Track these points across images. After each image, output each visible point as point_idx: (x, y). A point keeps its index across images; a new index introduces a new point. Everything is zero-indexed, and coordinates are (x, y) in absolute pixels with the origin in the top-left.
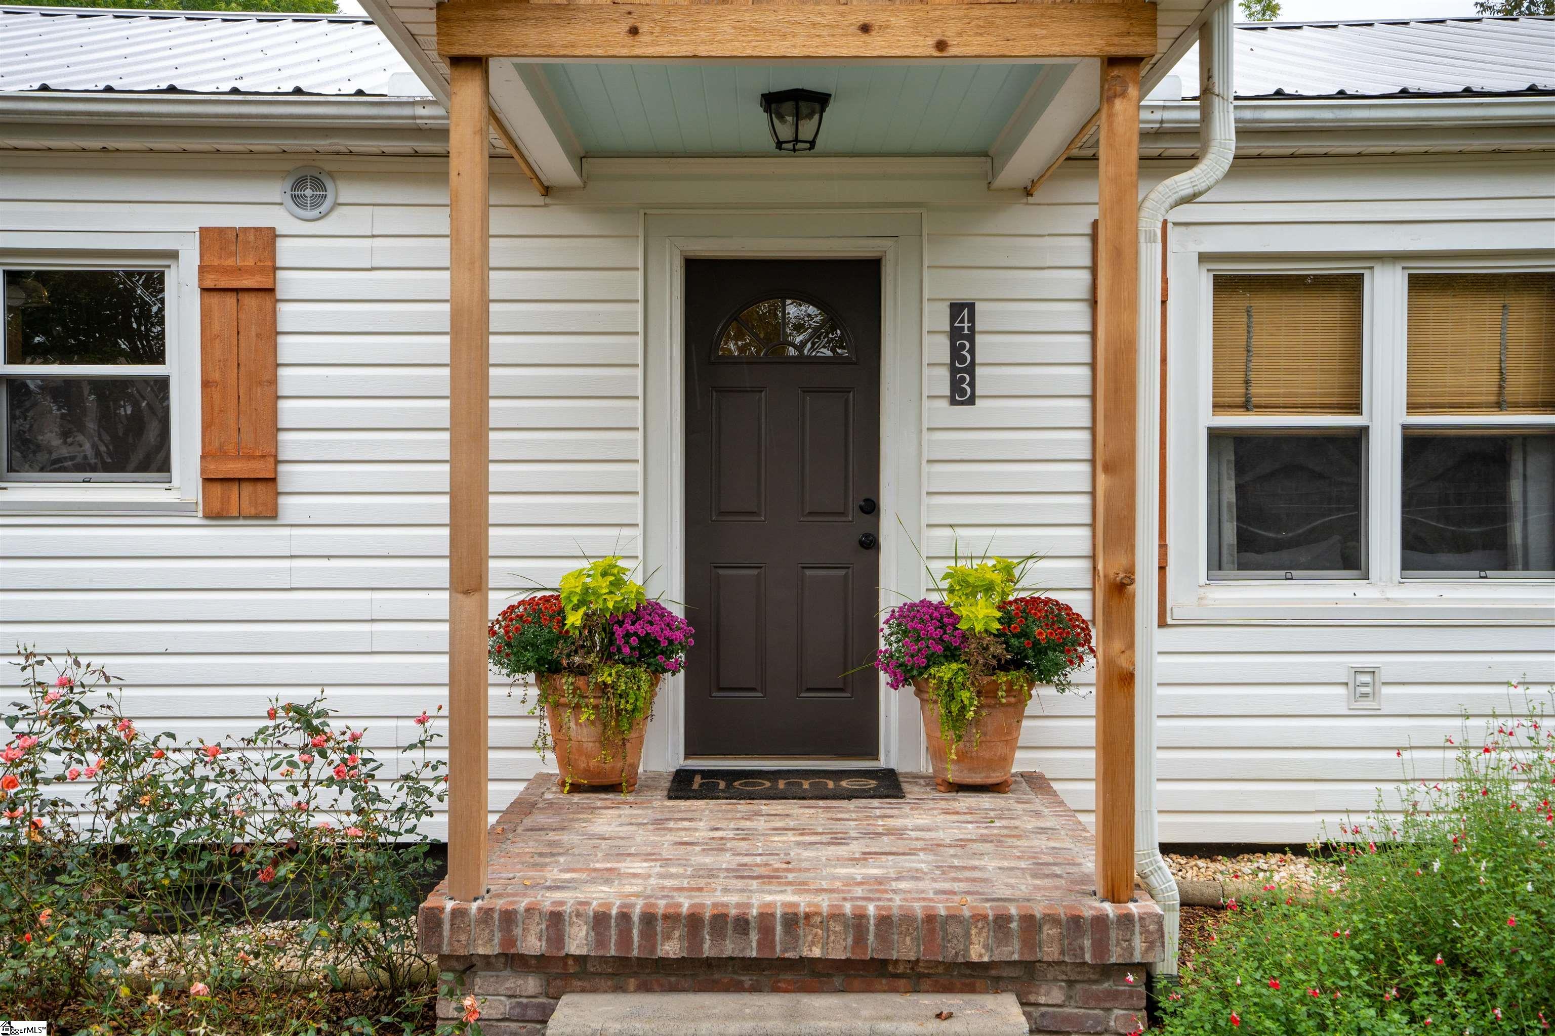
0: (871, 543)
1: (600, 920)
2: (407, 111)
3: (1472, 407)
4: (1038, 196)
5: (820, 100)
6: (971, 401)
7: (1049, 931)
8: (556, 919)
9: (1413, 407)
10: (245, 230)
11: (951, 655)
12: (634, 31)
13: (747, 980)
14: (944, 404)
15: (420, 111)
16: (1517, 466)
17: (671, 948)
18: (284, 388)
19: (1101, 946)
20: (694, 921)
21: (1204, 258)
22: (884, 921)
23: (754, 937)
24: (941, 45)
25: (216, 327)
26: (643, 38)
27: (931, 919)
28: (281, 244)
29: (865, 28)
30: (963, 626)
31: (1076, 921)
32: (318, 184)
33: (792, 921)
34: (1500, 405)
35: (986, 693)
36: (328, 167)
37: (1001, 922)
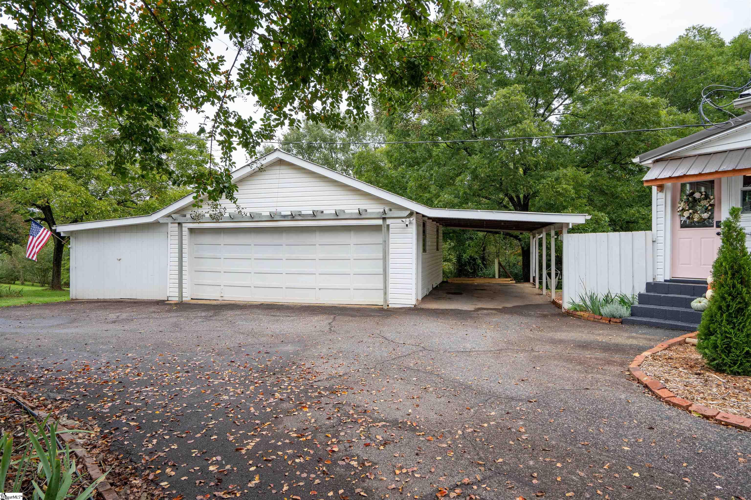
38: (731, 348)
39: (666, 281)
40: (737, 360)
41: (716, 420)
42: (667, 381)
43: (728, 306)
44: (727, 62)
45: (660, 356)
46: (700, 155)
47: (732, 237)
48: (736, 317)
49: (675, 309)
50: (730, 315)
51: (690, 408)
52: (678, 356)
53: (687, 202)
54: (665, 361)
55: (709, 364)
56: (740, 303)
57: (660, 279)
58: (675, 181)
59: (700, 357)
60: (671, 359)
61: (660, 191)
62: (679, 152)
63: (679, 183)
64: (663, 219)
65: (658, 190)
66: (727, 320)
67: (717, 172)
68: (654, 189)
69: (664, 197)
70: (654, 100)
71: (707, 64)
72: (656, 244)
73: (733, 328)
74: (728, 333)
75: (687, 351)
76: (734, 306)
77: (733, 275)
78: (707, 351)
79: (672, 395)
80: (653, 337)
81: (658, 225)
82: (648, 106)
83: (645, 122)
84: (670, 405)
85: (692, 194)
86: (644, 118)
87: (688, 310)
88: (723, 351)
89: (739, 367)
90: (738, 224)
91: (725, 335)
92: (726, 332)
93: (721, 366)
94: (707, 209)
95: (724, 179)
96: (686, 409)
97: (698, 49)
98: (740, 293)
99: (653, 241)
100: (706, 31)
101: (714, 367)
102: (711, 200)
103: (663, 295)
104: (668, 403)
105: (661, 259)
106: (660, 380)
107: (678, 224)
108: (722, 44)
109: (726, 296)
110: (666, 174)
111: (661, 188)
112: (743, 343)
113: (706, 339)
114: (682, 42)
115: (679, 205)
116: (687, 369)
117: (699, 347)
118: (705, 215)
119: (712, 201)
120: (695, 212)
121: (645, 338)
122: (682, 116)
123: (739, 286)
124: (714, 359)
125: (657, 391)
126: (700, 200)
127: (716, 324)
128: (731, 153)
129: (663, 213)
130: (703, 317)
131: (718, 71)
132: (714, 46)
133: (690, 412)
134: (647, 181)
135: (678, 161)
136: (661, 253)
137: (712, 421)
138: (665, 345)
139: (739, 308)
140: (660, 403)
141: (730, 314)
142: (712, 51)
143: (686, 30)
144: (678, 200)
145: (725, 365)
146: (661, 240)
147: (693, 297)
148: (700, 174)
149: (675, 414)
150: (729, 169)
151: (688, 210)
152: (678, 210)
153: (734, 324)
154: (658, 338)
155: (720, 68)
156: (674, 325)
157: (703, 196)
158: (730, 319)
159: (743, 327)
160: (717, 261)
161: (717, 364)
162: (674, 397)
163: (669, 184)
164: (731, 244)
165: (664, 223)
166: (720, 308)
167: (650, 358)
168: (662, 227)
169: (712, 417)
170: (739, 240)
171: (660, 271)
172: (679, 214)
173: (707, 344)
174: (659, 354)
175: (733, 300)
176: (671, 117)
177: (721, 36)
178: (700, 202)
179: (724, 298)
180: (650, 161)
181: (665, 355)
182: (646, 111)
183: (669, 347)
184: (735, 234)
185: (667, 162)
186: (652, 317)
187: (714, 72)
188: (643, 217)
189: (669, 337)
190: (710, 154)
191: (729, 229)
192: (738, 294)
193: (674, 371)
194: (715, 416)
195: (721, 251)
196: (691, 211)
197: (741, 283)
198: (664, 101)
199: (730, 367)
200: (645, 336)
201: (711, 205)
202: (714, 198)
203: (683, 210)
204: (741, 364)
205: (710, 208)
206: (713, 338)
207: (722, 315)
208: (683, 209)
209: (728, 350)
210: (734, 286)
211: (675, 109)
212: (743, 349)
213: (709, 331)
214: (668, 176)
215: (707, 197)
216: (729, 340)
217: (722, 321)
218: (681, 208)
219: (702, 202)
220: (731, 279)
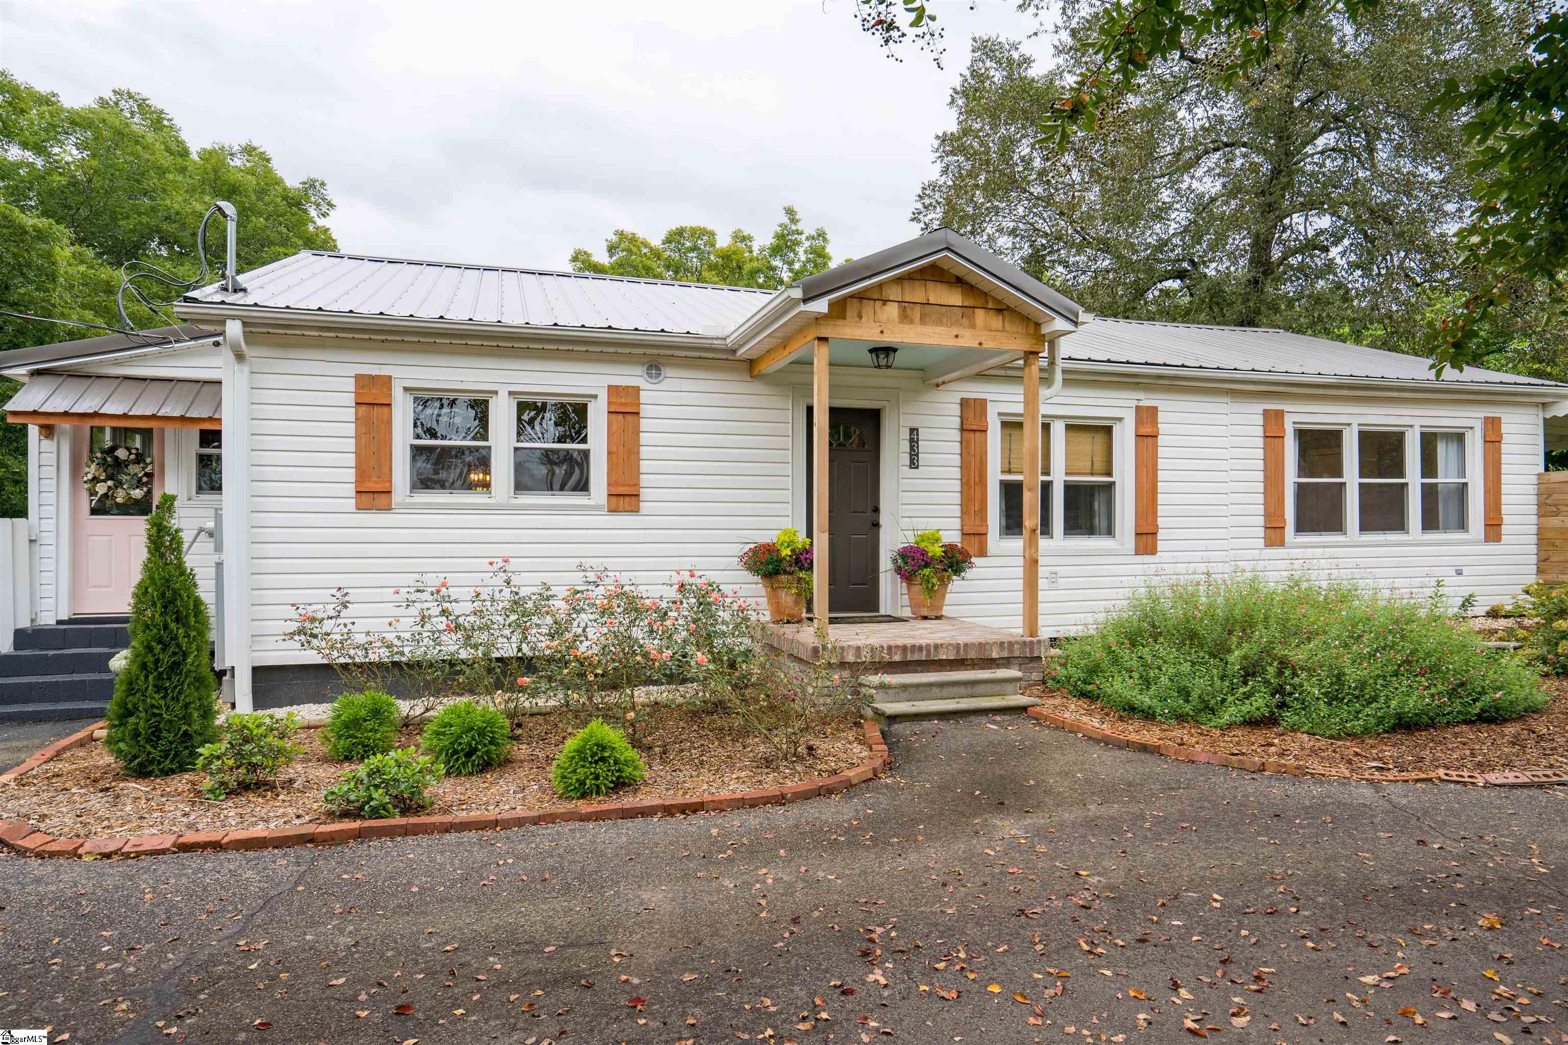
0: (876, 525)
1: (873, 649)
2: (710, 341)
3: (1084, 474)
4: (941, 388)
5: (895, 350)
6: (917, 467)
7: (1016, 646)
8: (858, 649)
9: (1067, 474)
10: (627, 387)
11: (927, 565)
12: (882, 332)
13: (919, 669)
14: (907, 468)
15: (715, 342)
16: (1097, 497)
17: (897, 658)
18: (642, 456)
19: (1032, 651)
20: (904, 648)
21: (1000, 414)
22: (966, 645)
23: (924, 652)
24: (980, 344)
25: (615, 428)
26: (885, 335)
27: (980, 644)
28: (642, 393)
29: (957, 336)
30: (930, 554)
31: (1024, 642)
32: (658, 368)
33: (937, 647)
34: (1092, 474)
35: (941, 579)
36: (662, 361)
37: (1002, 644)
38: (161, 731)
39: (59, 622)
40: (170, 750)
41: (122, 854)
42: (43, 817)
43: (157, 661)
44: (191, 191)
45: (34, 777)
46: (126, 378)
47: (162, 544)
48: (169, 679)
49: (76, 677)
50: (160, 677)
51: (80, 851)
52: (74, 767)
53: (103, 464)
54: (46, 782)
55: (126, 768)
56: (174, 654)
57: (48, 619)
58: (76, 422)
59: (111, 759)
60: (58, 776)
61: (47, 437)
62: (86, 363)
63: (86, 426)
64: (54, 495)
65: (40, 433)
66: (155, 686)
67: (154, 417)
68: (33, 431)
69: (55, 449)
70: (43, 223)
71: (155, 181)
72: (36, 546)
73: (164, 698)
74: (157, 708)
75: (94, 754)
76: (166, 659)
77: (165, 607)
78: (122, 745)
79: (50, 838)
80: (25, 743)
81: (42, 508)
82: (26, 233)
83: (20, 265)
84: (43, 858)
85: (113, 449)
86: (15, 255)
87: (104, 676)
88: (148, 740)
89: (172, 762)
90: (173, 521)
91: (153, 713)
92: (153, 706)
93: (146, 767)
94: (140, 480)
95: (170, 431)
96: (75, 854)
97: (137, 143)
98: (175, 638)
99: (31, 541)
100: (153, 112)
101: (135, 771)
102: (147, 465)
103: (51, 653)
104: (40, 855)
105: (48, 577)
106: (29, 819)
107: (85, 505)
108: (184, 153)
109: (154, 644)
110: (59, 404)
111: (48, 431)
112: (180, 719)
113: (120, 725)
114: (104, 113)
115: (87, 470)
116: (87, 786)
117: (109, 741)
118: (137, 493)
119: (150, 467)
120: (119, 484)
121: (8, 749)
122: (106, 272)
123: (173, 626)
124: (135, 757)
125: (19, 842)
126: (126, 463)
127: (138, 695)
128: (180, 384)
129: (54, 482)
130: (117, 686)
131: (175, 202)
132: (168, 150)
133: (80, 857)
134: (15, 413)
135: (83, 380)
136: (48, 564)
137: (116, 857)
138: (50, 752)
139: (174, 663)
140: (23, 861)
141: (161, 674)
142: (166, 161)
143: (115, 92)
144: (85, 459)
145: (152, 762)
146: (48, 538)
147: (113, 650)
148: (125, 416)
149: (50, 869)
150: (175, 415)
151: (104, 481)
152: (85, 479)
153: (166, 689)
154: (37, 742)
155: (180, 199)
156: (73, 710)
157: (132, 457)
158: (160, 683)
159: (180, 693)
160: (139, 586)
161: (140, 765)
162: (54, 840)
163: (66, 426)
164: (162, 556)
165: (55, 503)
166: (144, 666)
167: (12, 784)
168: (50, 511)
169: (116, 852)
170: (174, 550)
171: (49, 603)
172: (86, 486)
173: (123, 733)
174: (34, 772)
175: (164, 650)
176: (82, 268)
177: (184, 136)
178: (126, 466)
179: (149, 649)
180: (23, 371)
181: (47, 771)
182: (23, 241)
183: (57, 756)
184: (168, 538)
185: (60, 379)
186: (25, 701)
187: (168, 202)
188: (16, 477)
189: (60, 736)
190: (145, 379)
191: (159, 531)
192: (172, 639)
193: (61, 798)
194: (121, 849)
195: (146, 567)
196: (110, 483)
197: (177, 620)
198: (63, 232)
199: (159, 763)
200: (9, 744)
201: (146, 475)
202: (152, 463)
203: (95, 480)
204: (176, 755)
205: (145, 479)
206: (132, 720)
207: (147, 677)
208: (94, 478)
209: (155, 735)
210: (166, 627)
211: (90, 253)
212: (179, 729)
213: (127, 709)
214: (61, 410)
215: (140, 459)
216: (158, 719)
217: (147, 688)
218: (90, 476)
219: (130, 467)
220: (162, 614)
